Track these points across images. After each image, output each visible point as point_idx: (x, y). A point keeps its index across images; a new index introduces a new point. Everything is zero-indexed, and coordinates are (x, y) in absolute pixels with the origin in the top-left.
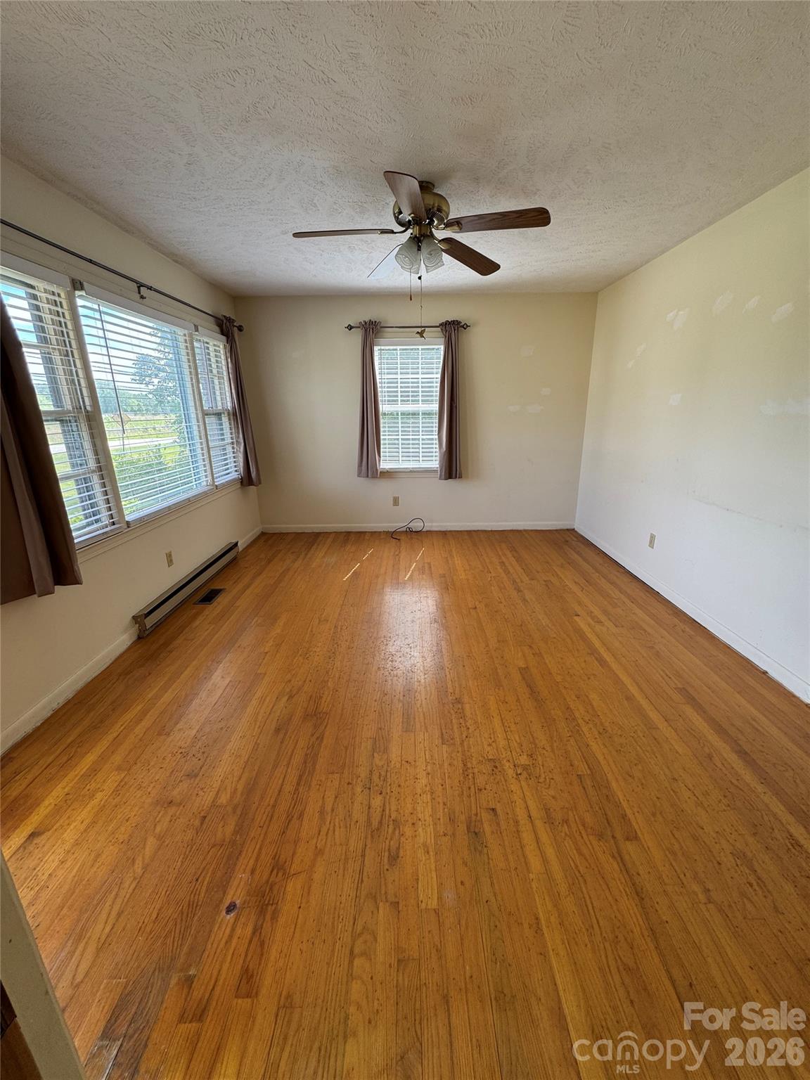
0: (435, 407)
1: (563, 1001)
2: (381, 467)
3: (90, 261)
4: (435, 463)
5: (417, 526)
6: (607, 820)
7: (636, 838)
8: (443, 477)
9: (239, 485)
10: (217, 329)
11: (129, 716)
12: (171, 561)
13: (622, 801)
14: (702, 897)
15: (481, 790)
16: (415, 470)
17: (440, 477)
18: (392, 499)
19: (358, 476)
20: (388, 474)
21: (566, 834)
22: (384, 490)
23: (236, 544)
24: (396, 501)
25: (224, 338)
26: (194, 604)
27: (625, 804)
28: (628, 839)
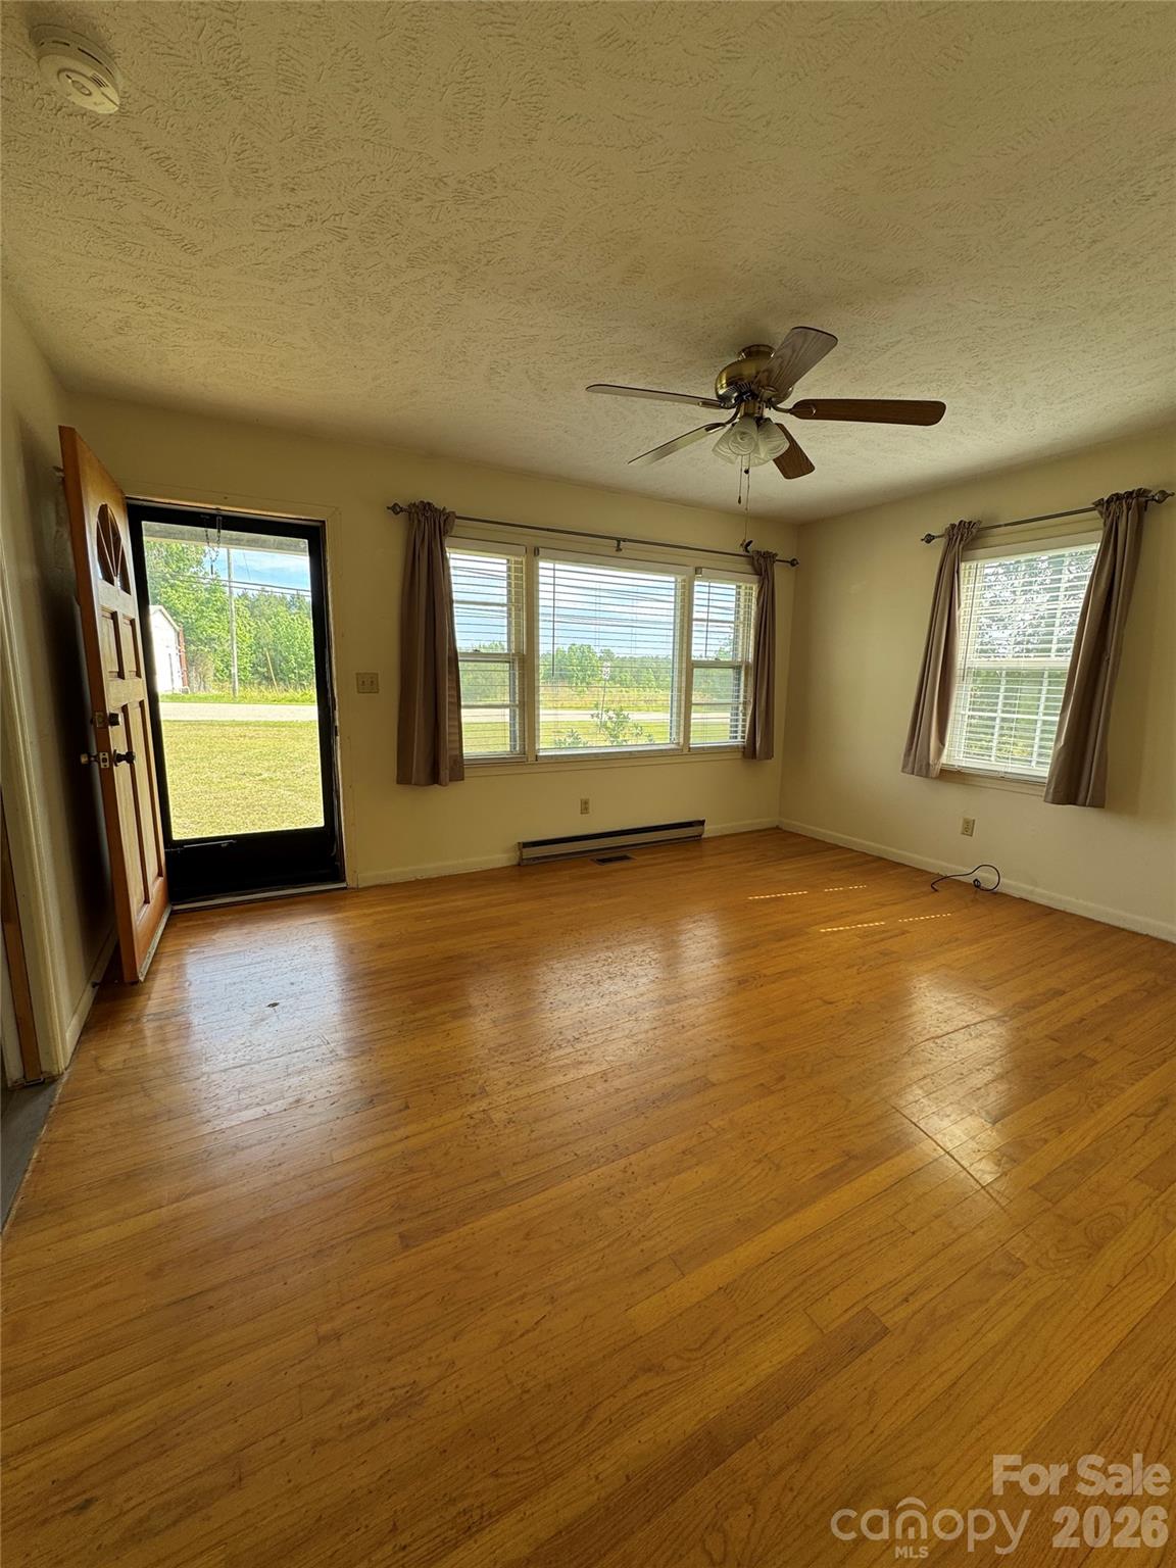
0: (1064, 662)
1: (200, 1196)
2: (944, 760)
3: (548, 530)
4: (1041, 768)
5: (987, 878)
6: (427, 1212)
7: (407, 1247)
8: (1050, 797)
9: (740, 755)
10: (748, 568)
11: (431, 901)
12: (586, 809)
13: (470, 1226)
14: (325, 1328)
15: (432, 1091)
16: (1008, 776)
17: (1046, 796)
18: (961, 822)
19: (903, 771)
20: (953, 776)
21: (392, 1173)
22: (953, 802)
23: (702, 823)
24: (968, 828)
25: (756, 577)
26: (592, 860)
27: (464, 1230)
28: (402, 1236)
